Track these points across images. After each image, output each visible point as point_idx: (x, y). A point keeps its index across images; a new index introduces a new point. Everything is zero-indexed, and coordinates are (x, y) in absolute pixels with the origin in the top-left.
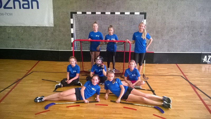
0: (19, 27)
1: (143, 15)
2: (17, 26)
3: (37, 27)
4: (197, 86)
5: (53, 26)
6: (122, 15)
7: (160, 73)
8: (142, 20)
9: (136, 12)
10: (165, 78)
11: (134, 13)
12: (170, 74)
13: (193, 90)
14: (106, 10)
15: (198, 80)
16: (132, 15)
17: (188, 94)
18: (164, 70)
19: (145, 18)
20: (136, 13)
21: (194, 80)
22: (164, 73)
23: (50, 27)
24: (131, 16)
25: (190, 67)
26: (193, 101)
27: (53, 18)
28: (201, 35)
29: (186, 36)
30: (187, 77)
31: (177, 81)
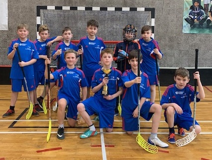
5: (6, 29)
11: (135, 9)
19: (153, 17)
20: (139, 9)
23: (1, 31)
27: (7, 18)
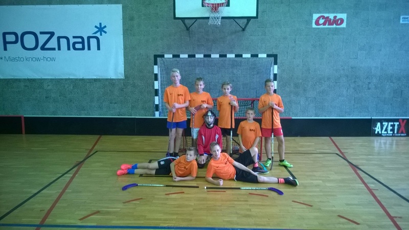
0: (66, 80)
1: (272, 59)
2: (62, 79)
3: (95, 80)
4: (360, 167)
5: (122, 77)
6: (239, 59)
7: (303, 151)
8: (271, 66)
9: (260, 53)
10: (310, 156)
11: (257, 56)
12: (318, 151)
13: (353, 172)
14: (211, 51)
15: (363, 159)
16: (255, 59)
17: (345, 177)
18: (309, 146)
19: (276, 63)
20: (260, 56)
21: (356, 159)
22: (310, 150)
23: (117, 79)
24: (253, 60)
25: (353, 141)
26: (351, 185)
27: (123, 65)
28: (369, 89)
29: (345, 91)
30: (345, 155)
31: (329, 161)
